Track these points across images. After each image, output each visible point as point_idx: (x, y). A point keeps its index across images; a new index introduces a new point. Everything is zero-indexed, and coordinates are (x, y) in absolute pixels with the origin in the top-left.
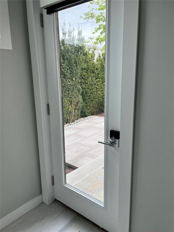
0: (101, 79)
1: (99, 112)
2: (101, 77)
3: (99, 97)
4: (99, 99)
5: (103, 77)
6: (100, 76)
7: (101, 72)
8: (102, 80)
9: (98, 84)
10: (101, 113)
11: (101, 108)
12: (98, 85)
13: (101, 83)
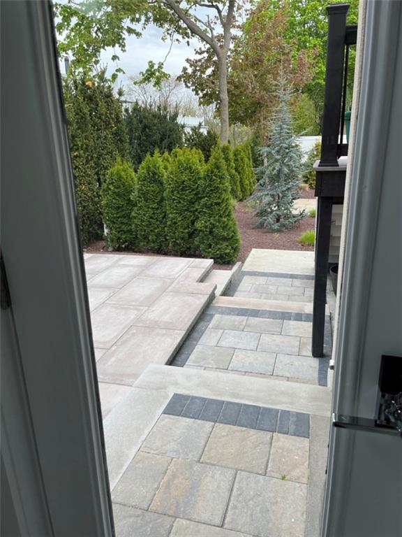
0: (82, 152)
1: (89, 240)
2: (82, 145)
3: (83, 200)
4: (84, 207)
5: (87, 145)
6: (80, 144)
7: (79, 131)
8: (85, 154)
9: (77, 164)
10: (93, 242)
11: (91, 229)
12: (77, 167)
13: (84, 162)
